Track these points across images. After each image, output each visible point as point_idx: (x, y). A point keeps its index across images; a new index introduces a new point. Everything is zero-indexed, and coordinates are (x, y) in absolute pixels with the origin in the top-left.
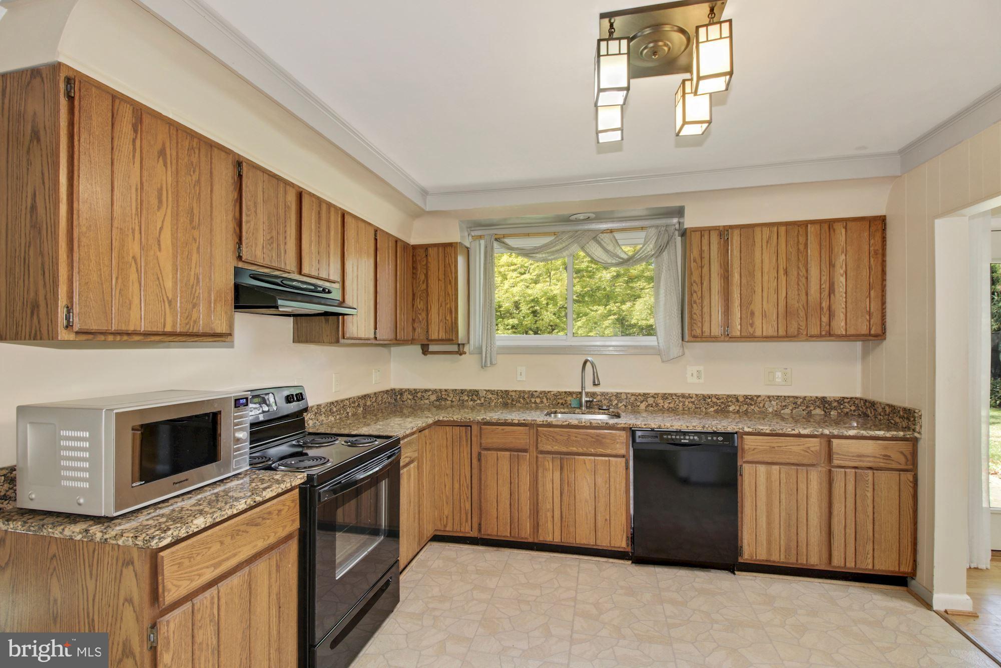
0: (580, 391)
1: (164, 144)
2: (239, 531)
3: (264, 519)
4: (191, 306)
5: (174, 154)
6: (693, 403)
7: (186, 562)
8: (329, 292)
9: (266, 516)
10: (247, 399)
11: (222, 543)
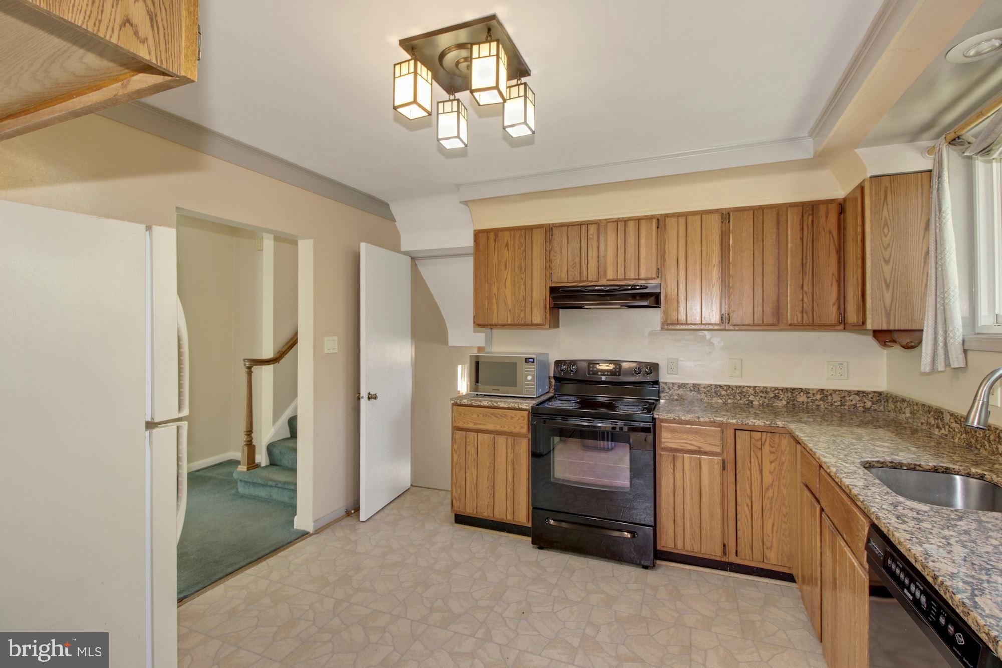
1: (507, 241)
2: (487, 414)
3: (501, 416)
4: (520, 311)
5: (512, 243)
7: (463, 415)
8: (646, 288)
9: (503, 415)
10: (533, 359)
11: (478, 415)
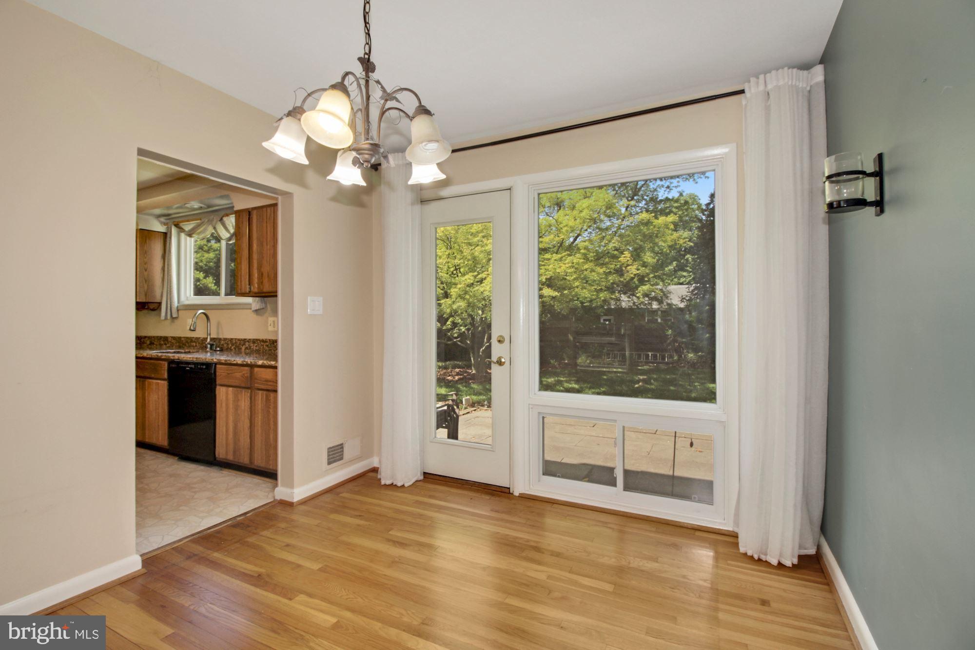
0: (206, 337)
6: (267, 346)
